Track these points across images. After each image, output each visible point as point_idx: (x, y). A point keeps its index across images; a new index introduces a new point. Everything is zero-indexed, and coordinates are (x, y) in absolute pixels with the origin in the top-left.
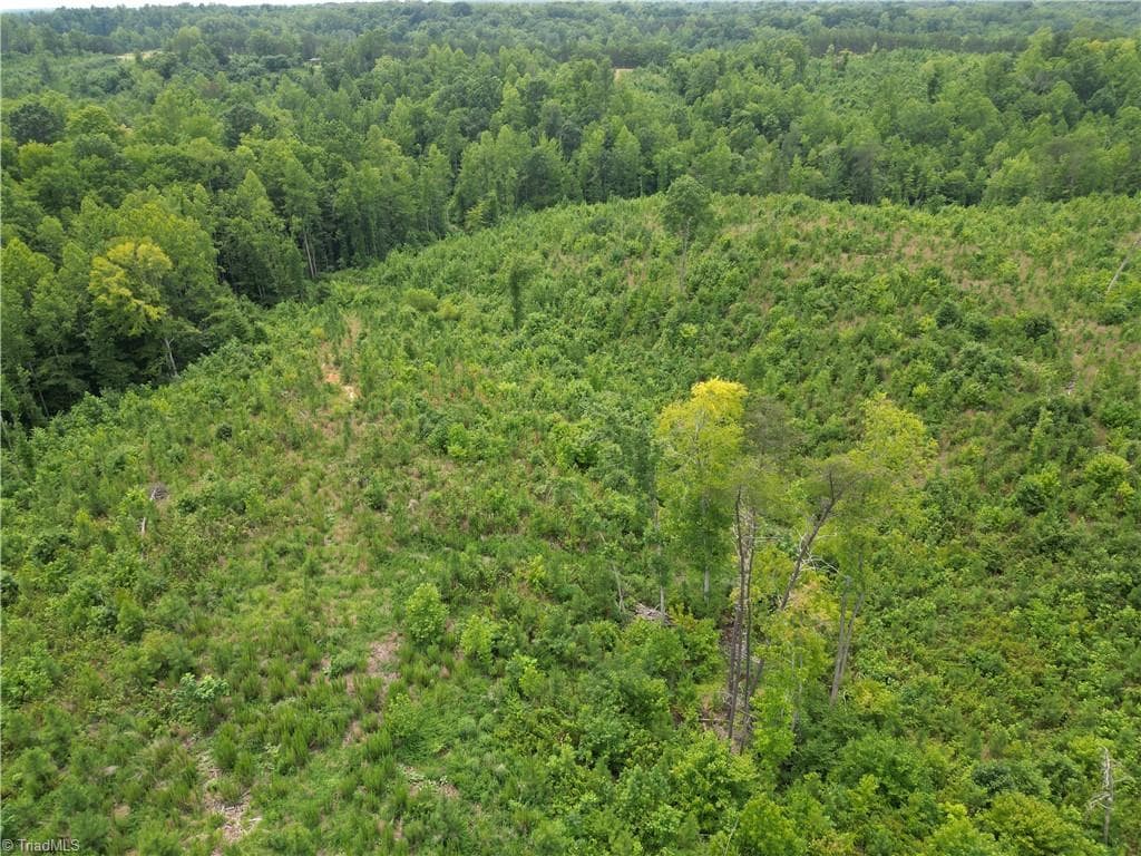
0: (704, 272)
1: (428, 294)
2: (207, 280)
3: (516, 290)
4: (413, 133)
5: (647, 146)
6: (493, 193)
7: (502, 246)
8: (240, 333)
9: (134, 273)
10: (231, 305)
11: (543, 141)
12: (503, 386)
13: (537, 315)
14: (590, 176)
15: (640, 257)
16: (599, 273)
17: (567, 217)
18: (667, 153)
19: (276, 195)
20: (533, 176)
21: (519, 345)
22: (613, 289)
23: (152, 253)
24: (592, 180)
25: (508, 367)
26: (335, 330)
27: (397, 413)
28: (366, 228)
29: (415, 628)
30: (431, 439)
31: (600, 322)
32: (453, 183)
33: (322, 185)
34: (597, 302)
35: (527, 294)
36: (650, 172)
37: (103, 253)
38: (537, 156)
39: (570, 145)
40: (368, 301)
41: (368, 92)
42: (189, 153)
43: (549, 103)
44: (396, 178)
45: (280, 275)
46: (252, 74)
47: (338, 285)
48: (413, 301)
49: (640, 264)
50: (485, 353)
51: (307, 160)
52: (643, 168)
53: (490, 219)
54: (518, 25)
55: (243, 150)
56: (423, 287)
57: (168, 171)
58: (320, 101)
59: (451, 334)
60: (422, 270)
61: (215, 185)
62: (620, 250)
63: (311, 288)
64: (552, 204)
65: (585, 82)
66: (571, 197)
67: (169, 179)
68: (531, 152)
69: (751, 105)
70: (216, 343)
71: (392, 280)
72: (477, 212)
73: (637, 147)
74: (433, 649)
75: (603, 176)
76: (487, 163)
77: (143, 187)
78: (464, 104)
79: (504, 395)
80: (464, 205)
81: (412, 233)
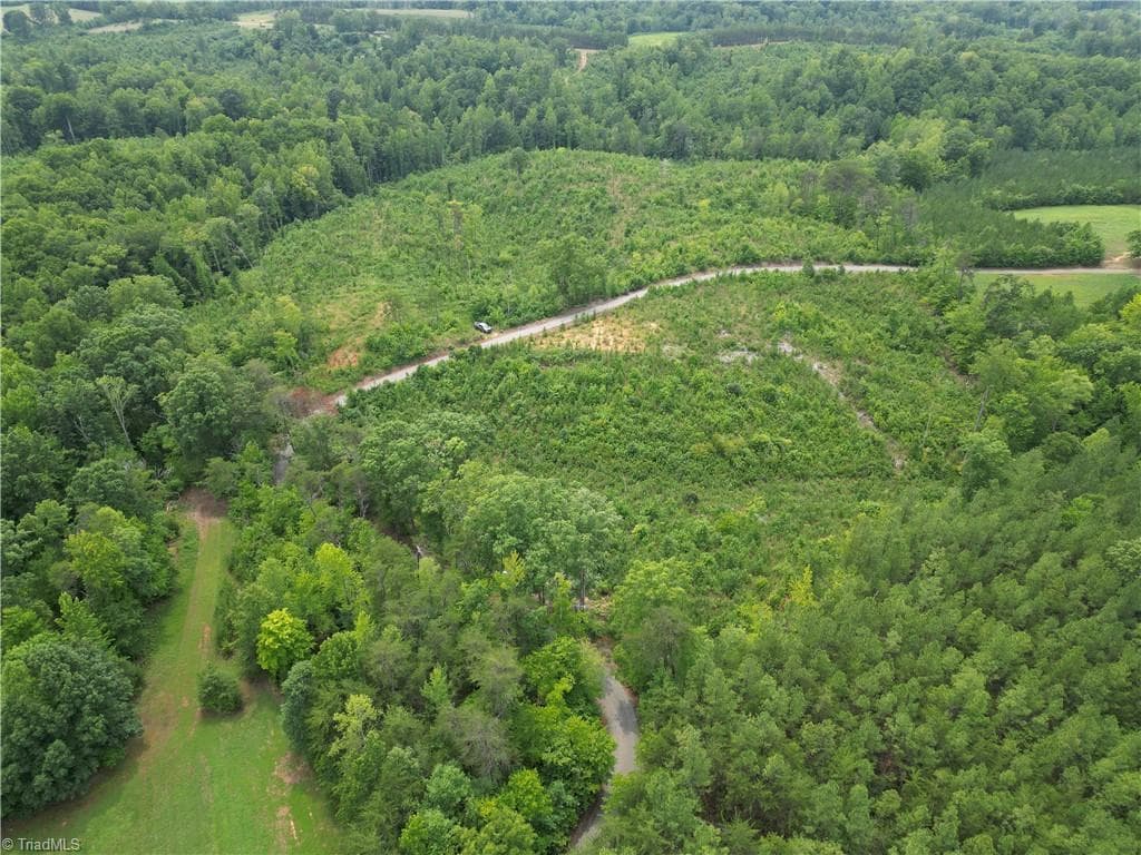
1: (422, 194)
2: (330, 184)
4: (432, 105)
5: (561, 119)
6: (469, 144)
8: (342, 203)
9: (308, 178)
10: (338, 194)
14: (528, 134)
18: (573, 123)
19: (355, 145)
20: (495, 134)
23: (313, 171)
24: (529, 137)
26: (379, 205)
28: (398, 162)
32: (448, 138)
33: (378, 139)
36: (563, 134)
37: (296, 169)
38: (498, 122)
39: (520, 115)
40: (395, 197)
41: (409, 70)
42: (317, 124)
43: (512, 89)
44: (416, 136)
45: (357, 183)
46: (335, 47)
47: (382, 190)
51: (370, 126)
52: (559, 132)
53: (465, 159)
55: (340, 121)
56: (420, 190)
57: (309, 133)
58: (379, 77)
60: (422, 183)
61: (329, 140)
63: (370, 190)
65: (534, 76)
67: (309, 136)
68: (495, 120)
70: (333, 207)
71: (407, 187)
72: (457, 154)
73: (555, 118)
75: (535, 135)
77: (302, 141)
78: (463, 86)
81: (422, 165)
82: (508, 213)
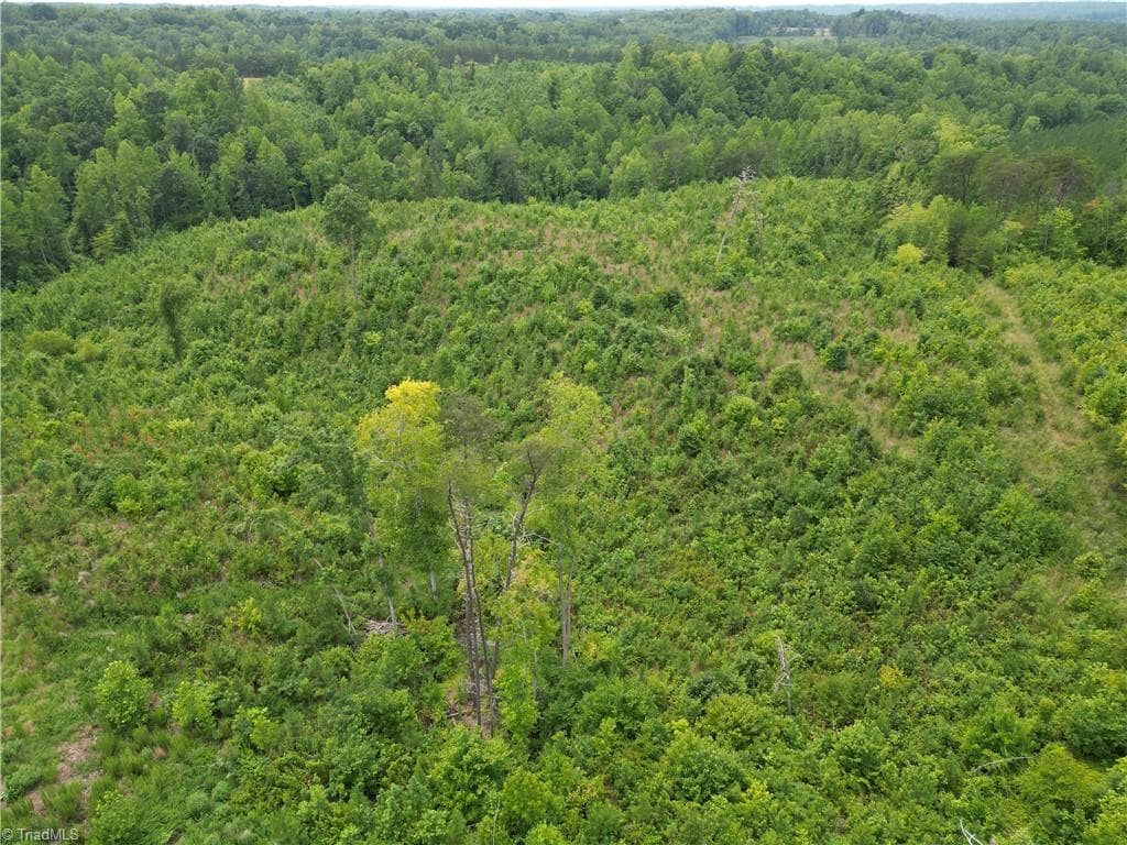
0: (376, 279)
1: (59, 335)
3: (171, 319)
5: (293, 156)
6: (122, 215)
7: (144, 272)
11: (174, 155)
12: (174, 424)
13: (201, 343)
14: (235, 190)
15: (307, 270)
16: (265, 290)
17: (219, 236)
18: (315, 163)
20: (168, 195)
21: (186, 377)
22: (283, 304)
24: (239, 194)
25: (177, 402)
27: (43, 476)
29: (113, 714)
30: (93, 498)
31: (276, 341)
32: (70, 208)
34: (268, 320)
35: (185, 321)
36: (301, 183)
38: (169, 172)
39: (207, 159)
43: (173, 115)
48: (41, 346)
49: (308, 277)
50: (145, 392)
52: (293, 180)
53: (124, 244)
54: (120, 31)
56: (48, 328)
59: (96, 377)
60: (45, 308)
62: (283, 265)
64: (197, 222)
65: (210, 92)
66: (218, 214)
68: (162, 168)
69: (393, 114)
71: (8, 324)
72: (106, 237)
73: (282, 158)
74: (140, 731)
75: (249, 190)
76: (109, 183)
78: (67, 118)
79: (177, 434)
80: (88, 231)
81: (24, 267)
82: (357, 348)
